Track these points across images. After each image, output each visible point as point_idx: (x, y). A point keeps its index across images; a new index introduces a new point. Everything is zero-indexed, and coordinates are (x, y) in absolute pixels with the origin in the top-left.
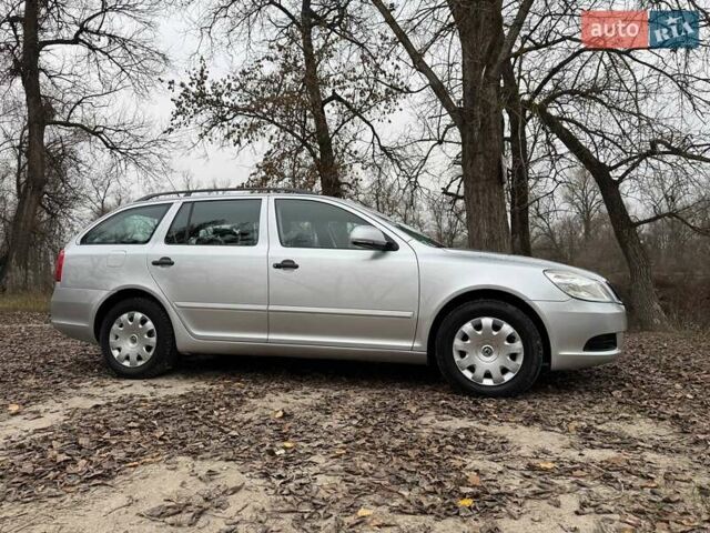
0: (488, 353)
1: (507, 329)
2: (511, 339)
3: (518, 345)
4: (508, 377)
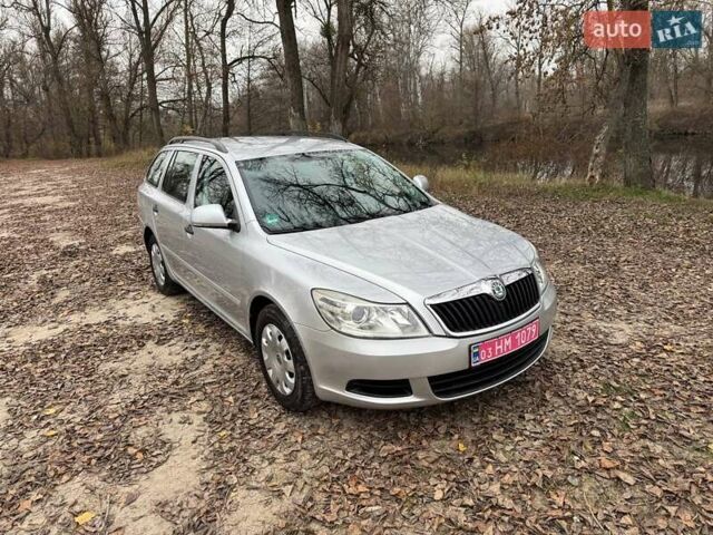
0: (279, 361)
1: (285, 343)
2: (288, 355)
3: (291, 364)
4: (287, 391)
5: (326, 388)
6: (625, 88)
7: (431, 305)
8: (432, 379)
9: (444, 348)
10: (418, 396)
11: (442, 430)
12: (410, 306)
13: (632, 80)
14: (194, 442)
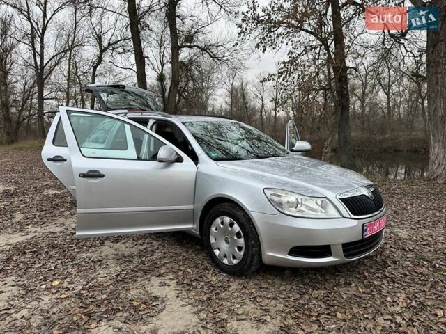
0: (227, 242)
1: (237, 228)
2: (238, 235)
3: (241, 241)
4: (235, 262)
5: (272, 254)
6: (339, 117)
7: (340, 199)
8: (344, 245)
9: (348, 226)
10: (335, 257)
11: (342, 281)
12: (328, 199)
13: (342, 114)
14: (178, 297)
